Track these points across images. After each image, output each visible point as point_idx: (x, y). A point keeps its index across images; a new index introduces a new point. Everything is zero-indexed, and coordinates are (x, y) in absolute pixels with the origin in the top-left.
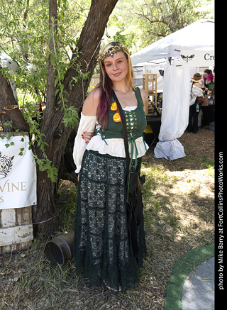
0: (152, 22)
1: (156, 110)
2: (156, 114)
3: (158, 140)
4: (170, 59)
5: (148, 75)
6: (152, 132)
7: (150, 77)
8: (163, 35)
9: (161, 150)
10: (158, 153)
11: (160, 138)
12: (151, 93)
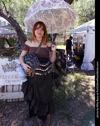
0: (82, 17)
1: (82, 50)
2: (82, 52)
3: (82, 63)
4: (88, 31)
5: (79, 37)
6: (80, 59)
7: (80, 38)
8: (87, 21)
9: (84, 66)
10: (82, 68)
11: (83, 62)
12: (80, 44)
